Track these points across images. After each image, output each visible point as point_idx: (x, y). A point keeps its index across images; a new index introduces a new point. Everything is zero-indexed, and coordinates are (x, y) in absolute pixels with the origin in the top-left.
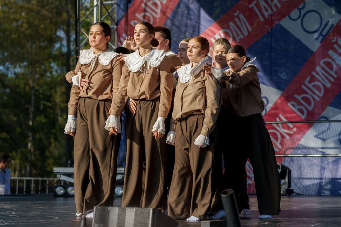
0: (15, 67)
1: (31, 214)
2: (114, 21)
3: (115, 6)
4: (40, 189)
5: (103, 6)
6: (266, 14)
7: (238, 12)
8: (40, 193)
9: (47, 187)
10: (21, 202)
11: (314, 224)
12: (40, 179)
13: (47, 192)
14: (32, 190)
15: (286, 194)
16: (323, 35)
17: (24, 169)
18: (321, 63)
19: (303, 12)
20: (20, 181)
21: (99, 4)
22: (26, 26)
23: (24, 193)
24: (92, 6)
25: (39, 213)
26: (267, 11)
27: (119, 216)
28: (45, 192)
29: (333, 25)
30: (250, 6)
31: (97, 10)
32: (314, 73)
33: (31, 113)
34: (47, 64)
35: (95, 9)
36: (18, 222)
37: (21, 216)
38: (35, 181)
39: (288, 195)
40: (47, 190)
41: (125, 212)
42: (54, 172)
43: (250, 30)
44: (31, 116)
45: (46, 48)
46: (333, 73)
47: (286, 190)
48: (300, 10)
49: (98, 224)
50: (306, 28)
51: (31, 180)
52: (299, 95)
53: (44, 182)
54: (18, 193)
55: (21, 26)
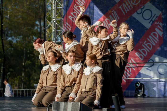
0: (16, 38)
1: (23, 105)
2: (62, 16)
3: (63, 9)
4: (28, 94)
5: (57, 9)
6: (126, 11)
7: (113, 10)
8: (28, 96)
9: (31, 93)
10: (19, 100)
11: (155, 110)
12: (28, 90)
13: (31, 96)
14: (24, 95)
15: (142, 96)
16: (152, 21)
17: (20, 85)
18: (152, 34)
19: (143, 10)
20: (18, 91)
21: (55, 8)
22: (21, 19)
23: (21, 96)
24: (52, 10)
25: (27, 105)
26: (126, 9)
27: (64, 106)
28: (30, 96)
29: (157, 16)
30: (119, 8)
31: (54, 11)
32: (148, 39)
33: (24, 59)
34: (31, 37)
35: (53, 11)
36: (18, 109)
37: (19, 107)
38: (25, 90)
39: (143, 97)
40: (31, 95)
41: (67, 104)
42: (34, 86)
43: (119, 19)
44: (24, 61)
45: (31, 29)
46: (156, 39)
47: (142, 94)
48: (142, 9)
49: (55, 110)
50: (144, 18)
51: (24, 90)
52: (140, 49)
53: (30, 91)
54: (18, 96)
55: (19, 19)
